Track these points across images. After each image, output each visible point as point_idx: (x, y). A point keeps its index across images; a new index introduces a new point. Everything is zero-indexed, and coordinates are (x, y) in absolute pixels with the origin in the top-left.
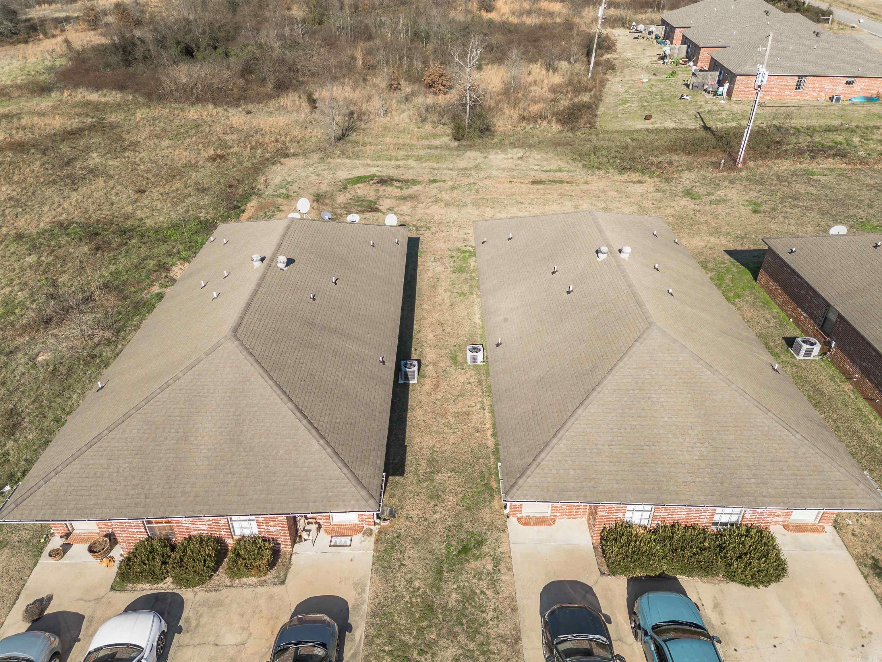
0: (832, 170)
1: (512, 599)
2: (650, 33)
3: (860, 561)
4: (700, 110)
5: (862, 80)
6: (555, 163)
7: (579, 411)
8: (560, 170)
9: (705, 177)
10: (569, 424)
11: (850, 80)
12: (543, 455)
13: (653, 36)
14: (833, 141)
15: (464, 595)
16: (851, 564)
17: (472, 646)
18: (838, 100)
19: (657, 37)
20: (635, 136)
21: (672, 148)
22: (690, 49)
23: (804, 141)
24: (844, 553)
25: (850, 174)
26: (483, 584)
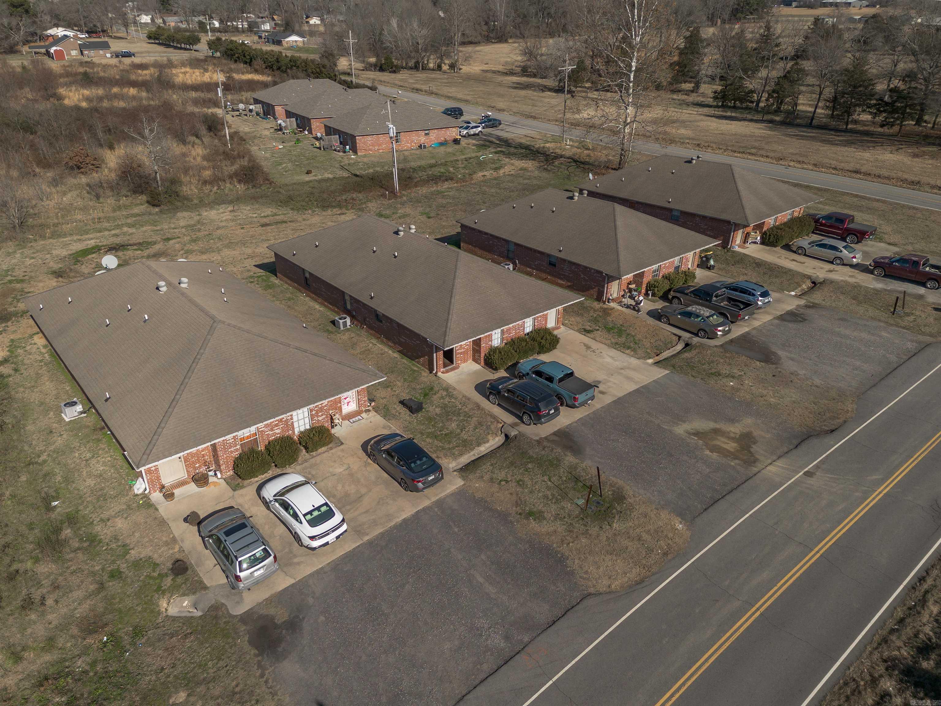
0: (451, 188)
1: (464, 396)
2: (251, 111)
3: (579, 331)
4: (342, 164)
5: (433, 131)
6: (268, 211)
7: (453, 300)
8: (276, 215)
9: (383, 205)
10: (452, 307)
11: (426, 132)
12: (449, 324)
13: (254, 113)
14: (439, 172)
15: (441, 407)
16: (578, 334)
17: (461, 418)
18: (425, 147)
19: (258, 114)
20: (311, 184)
21: (345, 190)
22: (299, 121)
23: (423, 175)
24: (572, 331)
25: (462, 188)
26: (447, 399)
